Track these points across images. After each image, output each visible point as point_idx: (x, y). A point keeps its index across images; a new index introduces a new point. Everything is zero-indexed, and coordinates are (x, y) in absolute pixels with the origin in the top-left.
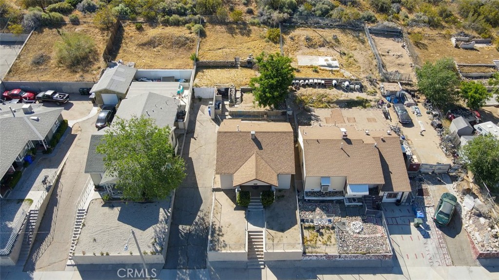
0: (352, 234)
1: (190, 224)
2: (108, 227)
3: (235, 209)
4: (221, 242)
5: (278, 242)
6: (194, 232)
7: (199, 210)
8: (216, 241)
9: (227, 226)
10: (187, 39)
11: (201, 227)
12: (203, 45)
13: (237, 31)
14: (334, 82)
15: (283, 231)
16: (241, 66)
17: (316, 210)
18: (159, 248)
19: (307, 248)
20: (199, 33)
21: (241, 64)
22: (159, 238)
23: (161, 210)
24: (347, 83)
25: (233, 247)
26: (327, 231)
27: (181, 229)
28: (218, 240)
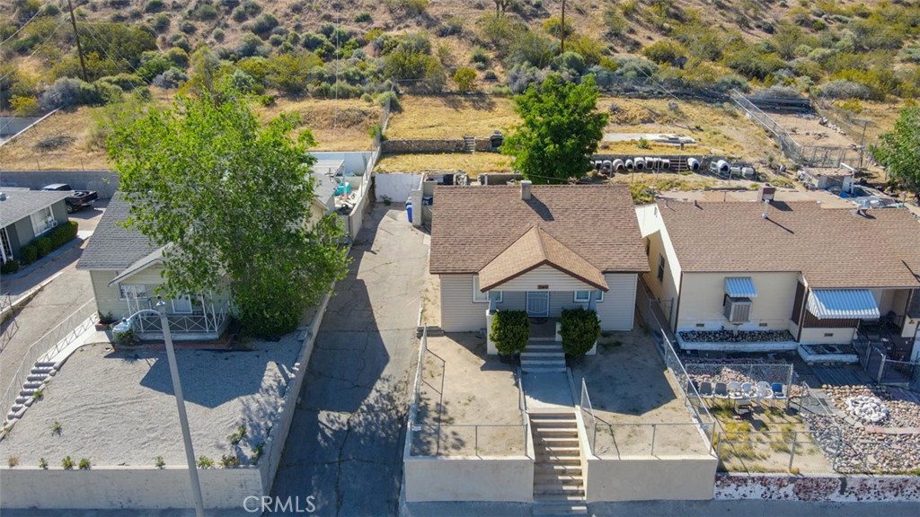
0: (859, 425)
1: (352, 410)
2: (107, 400)
3: (483, 368)
4: (447, 437)
5: (630, 436)
6: (361, 430)
7: (379, 378)
8: (430, 435)
9: (463, 401)
10: (364, 113)
11: (383, 416)
12: (395, 123)
13: (467, 104)
14: (691, 162)
15: (637, 411)
16: (477, 150)
17: (723, 372)
18: (249, 452)
19: (726, 460)
20: (388, 105)
21: (478, 146)
22: (256, 427)
23: (272, 365)
24: (720, 163)
25: (487, 448)
26: (775, 417)
27: (325, 422)
28: (437, 432)
